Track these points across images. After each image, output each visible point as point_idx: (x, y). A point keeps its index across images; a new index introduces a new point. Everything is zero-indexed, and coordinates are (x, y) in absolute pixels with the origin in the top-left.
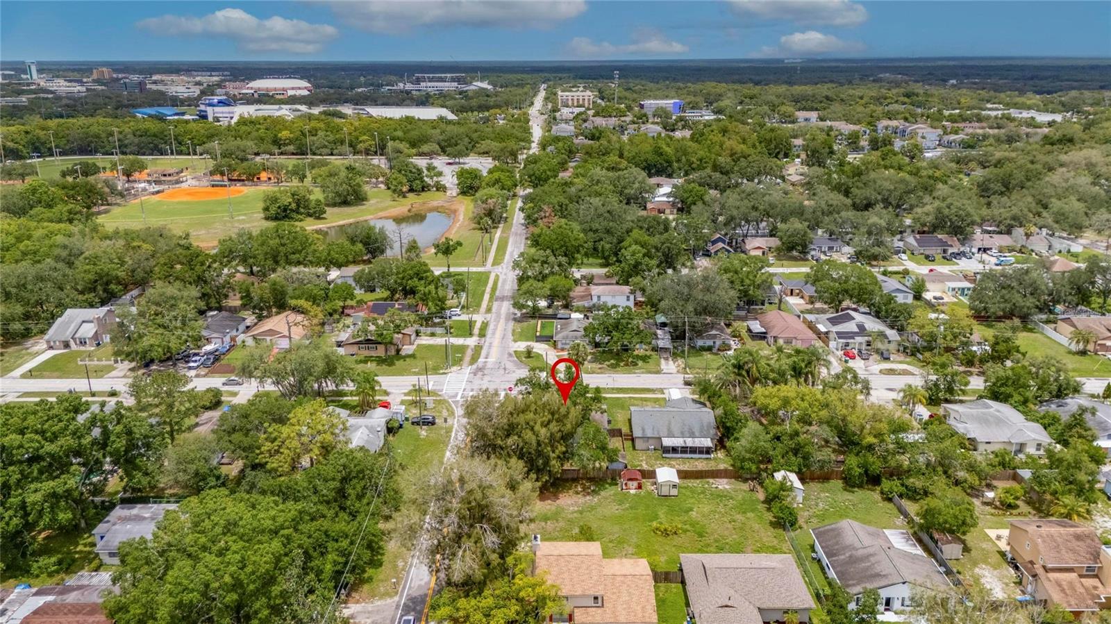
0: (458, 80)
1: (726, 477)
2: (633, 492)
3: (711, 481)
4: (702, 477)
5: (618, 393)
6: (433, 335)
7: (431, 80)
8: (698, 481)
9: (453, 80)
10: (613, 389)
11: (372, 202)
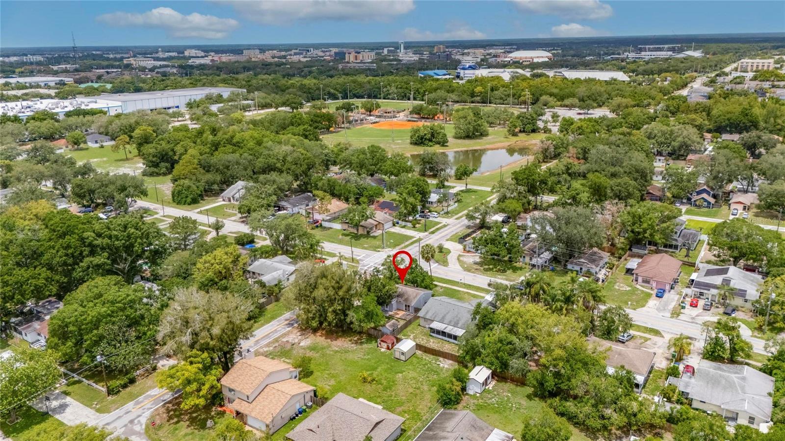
0: (673, 50)
1: (453, 360)
2: (383, 350)
3: (441, 359)
4: (436, 355)
5: (464, 288)
6: (404, 227)
7: (650, 50)
8: (432, 357)
9: (669, 50)
10: (464, 284)
11: (489, 137)
